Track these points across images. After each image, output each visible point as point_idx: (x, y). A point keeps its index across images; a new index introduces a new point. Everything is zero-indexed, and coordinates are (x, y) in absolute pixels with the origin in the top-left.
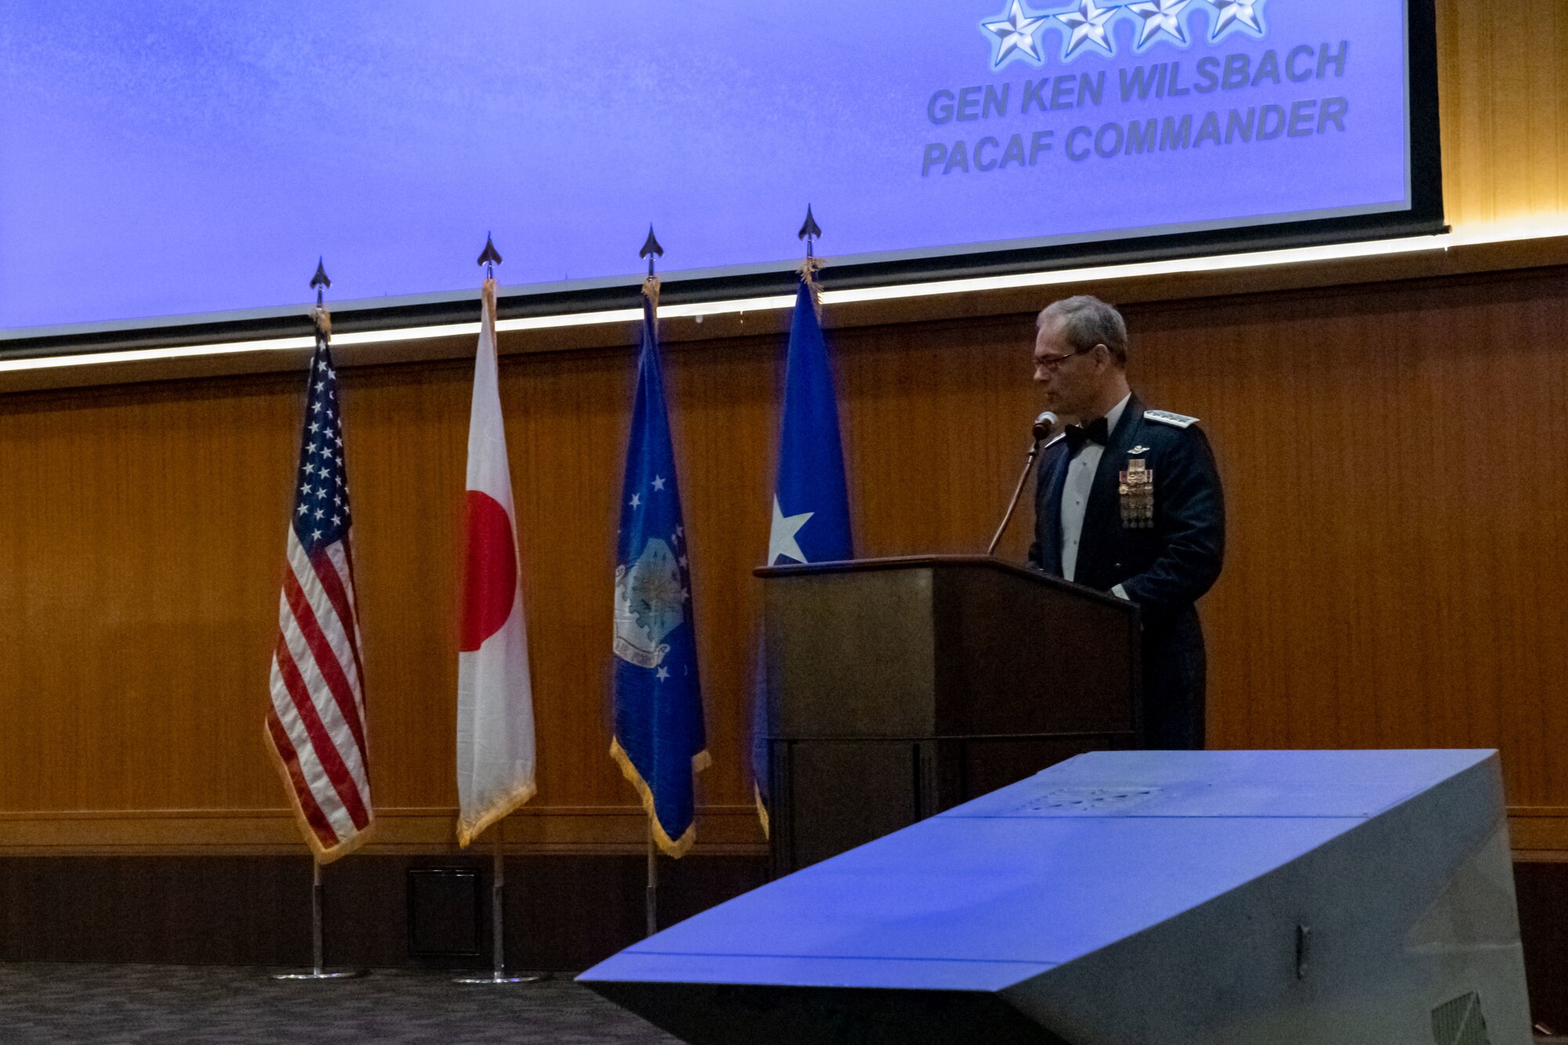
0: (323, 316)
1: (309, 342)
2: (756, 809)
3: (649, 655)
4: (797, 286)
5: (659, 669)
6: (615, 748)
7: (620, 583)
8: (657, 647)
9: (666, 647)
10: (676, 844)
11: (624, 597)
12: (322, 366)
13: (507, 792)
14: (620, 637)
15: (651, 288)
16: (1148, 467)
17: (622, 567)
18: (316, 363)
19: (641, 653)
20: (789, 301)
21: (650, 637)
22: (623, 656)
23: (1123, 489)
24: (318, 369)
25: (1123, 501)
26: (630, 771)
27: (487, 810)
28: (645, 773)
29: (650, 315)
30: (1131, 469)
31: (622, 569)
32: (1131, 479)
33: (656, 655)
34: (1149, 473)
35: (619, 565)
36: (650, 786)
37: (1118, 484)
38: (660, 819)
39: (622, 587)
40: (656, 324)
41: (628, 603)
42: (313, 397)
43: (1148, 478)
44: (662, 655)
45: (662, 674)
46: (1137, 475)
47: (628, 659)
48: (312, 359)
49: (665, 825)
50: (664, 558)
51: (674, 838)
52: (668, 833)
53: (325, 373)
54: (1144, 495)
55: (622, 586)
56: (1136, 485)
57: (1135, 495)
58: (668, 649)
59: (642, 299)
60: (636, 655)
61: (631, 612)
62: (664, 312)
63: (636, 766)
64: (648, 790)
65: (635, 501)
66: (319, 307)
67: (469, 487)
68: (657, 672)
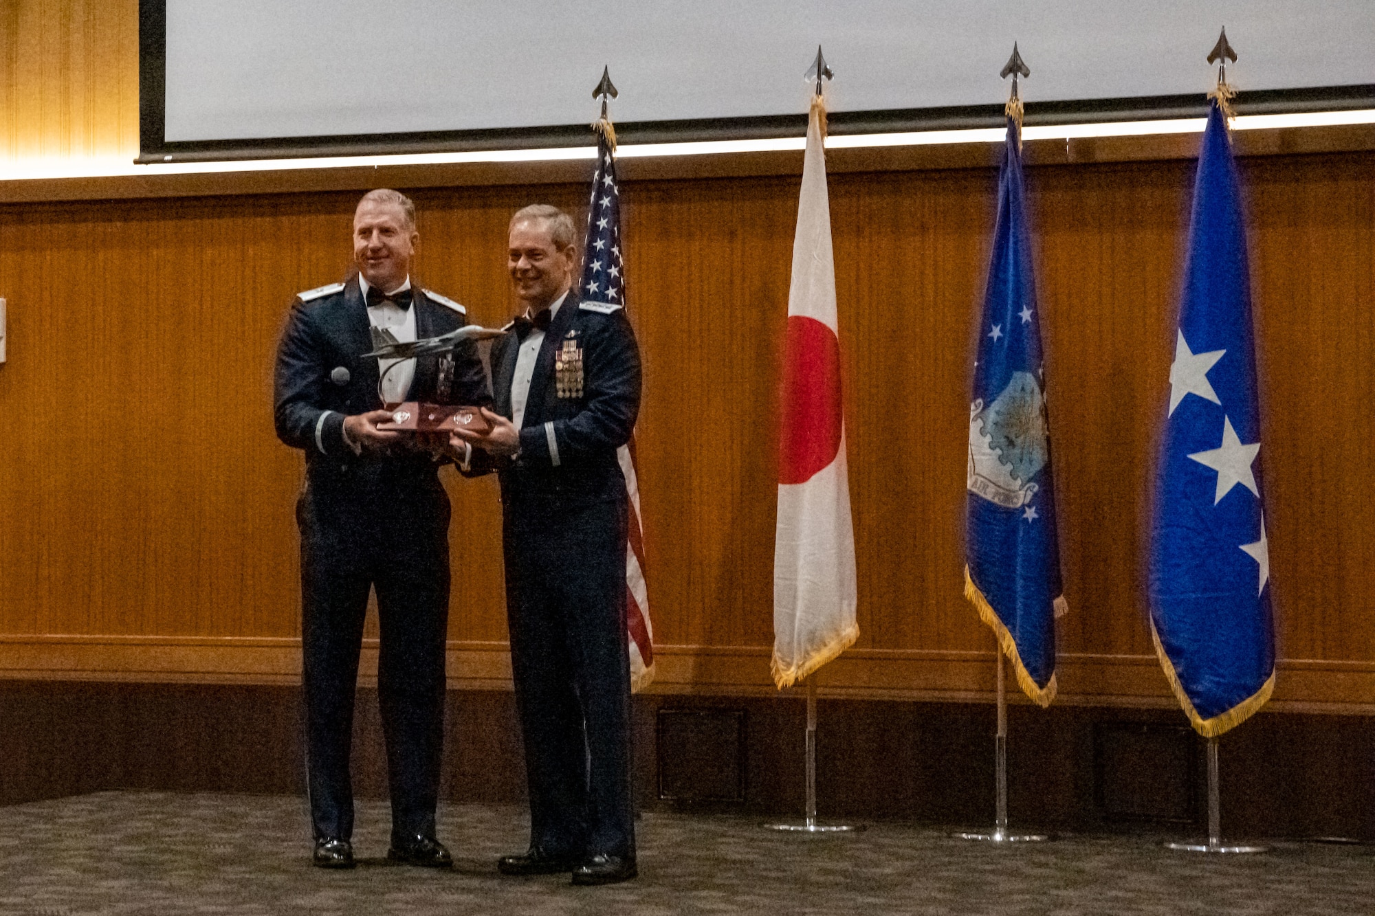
0: (608, 128)
1: (591, 153)
2: (1158, 660)
3: (1013, 494)
4: (1208, 110)
5: (1027, 509)
6: (970, 589)
7: (977, 417)
8: (1022, 486)
9: (1034, 487)
10: (1045, 691)
11: (982, 432)
12: (608, 180)
13: (837, 631)
14: (978, 474)
15: (1015, 109)
16: (578, 347)
17: (980, 400)
18: (602, 176)
19: (1002, 491)
20: (1199, 125)
21: (1013, 476)
22: (982, 494)
23: (559, 366)
24: (604, 183)
25: (559, 375)
26: (988, 614)
27: (818, 650)
28: (1006, 617)
29: (1013, 135)
30: (565, 349)
31: (980, 403)
32: (565, 357)
33: (1023, 495)
34: (579, 352)
35: (975, 399)
36: (1012, 631)
37: (555, 362)
38: (1027, 666)
39: (980, 423)
40: (1021, 147)
41: (988, 439)
42: (598, 212)
43: (579, 356)
44: (1030, 494)
45: (1031, 514)
46: (570, 353)
47: (989, 497)
48: (597, 173)
49: (1033, 672)
50: (1032, 392)
51: (1041, 686)
52: (1036, 681)
53: (611, 187)
54: (576, 370)
55: (979, 420)
56: (569, 362)
57: (568, 370)
58: (1036, 488)
59: (1005, 120)
60: (997, 494)
61: (992, 448)
62: (1029, 134)
63: (995, 609)
64: (1008, 635)
65: (996, 332)
66: (602, 117)
67: (792, 311)
68: (1024, 512)
